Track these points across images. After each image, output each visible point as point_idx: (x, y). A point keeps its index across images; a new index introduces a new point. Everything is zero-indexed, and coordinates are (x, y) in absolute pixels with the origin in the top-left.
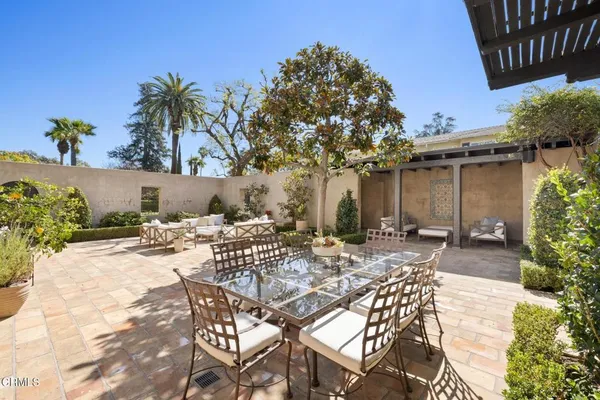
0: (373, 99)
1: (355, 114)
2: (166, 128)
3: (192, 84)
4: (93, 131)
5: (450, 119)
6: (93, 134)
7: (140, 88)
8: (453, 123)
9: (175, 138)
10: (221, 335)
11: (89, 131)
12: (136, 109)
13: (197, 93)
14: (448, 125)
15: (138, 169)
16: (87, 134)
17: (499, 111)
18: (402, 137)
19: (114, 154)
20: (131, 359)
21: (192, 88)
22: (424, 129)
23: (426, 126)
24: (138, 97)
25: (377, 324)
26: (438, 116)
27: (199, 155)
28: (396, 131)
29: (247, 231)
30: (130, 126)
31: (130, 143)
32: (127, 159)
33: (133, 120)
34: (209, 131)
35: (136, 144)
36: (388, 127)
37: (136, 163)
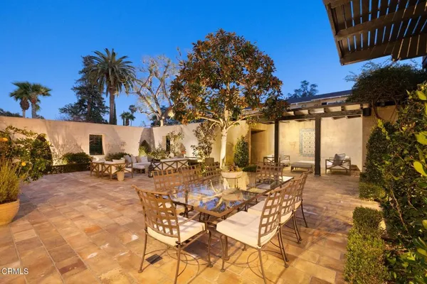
0: (260, 71)
1: (247, 81)
2: (105, 91)
3: (124, 57)
4: (49, 92)
5: (314, 85)
6: (49, 95)
7: (83, 60)
8: (316, 88)
9: (112, 99)
10: (167, 226)
11: (46, 93)
12: (80, 76)
13: (129, 64)
14: (312, 90)
15: (83, 121)
16: (44, 94)
17: (348, 80)
18: (280, 98)
19: (64, 110)
20: (99, 249)
21: (124, 60)
22: (294, 93)
23: (296, 91)
24: (82, 67)
25: (268, 217)
26: (305, 83)
27: (130, 111)
28: (276, 93)
29: (170, 166)
30: (76, 88)
31: (77, 101)
32: (75, 114)
33: (78, 85)
34: (138, 93)
35: (81, 103)
36: (271, 90)
37: (82, 117)
